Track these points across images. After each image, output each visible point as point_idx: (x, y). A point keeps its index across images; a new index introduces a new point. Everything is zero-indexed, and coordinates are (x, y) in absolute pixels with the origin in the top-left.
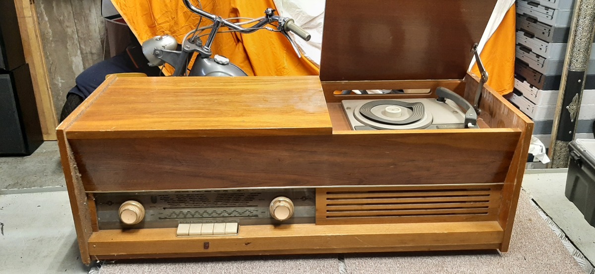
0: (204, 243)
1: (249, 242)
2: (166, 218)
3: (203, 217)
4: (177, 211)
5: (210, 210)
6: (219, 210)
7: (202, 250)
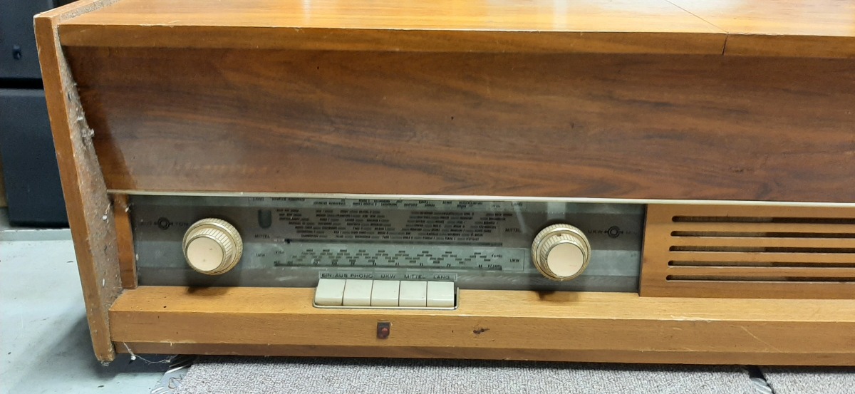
0: (379, 324)
1: (484, 327)
2: (290, 264)
3: (375, 265)
4: (317, 248)
5: (392, 249)
6: (413, 250)
7: (373, 342)
